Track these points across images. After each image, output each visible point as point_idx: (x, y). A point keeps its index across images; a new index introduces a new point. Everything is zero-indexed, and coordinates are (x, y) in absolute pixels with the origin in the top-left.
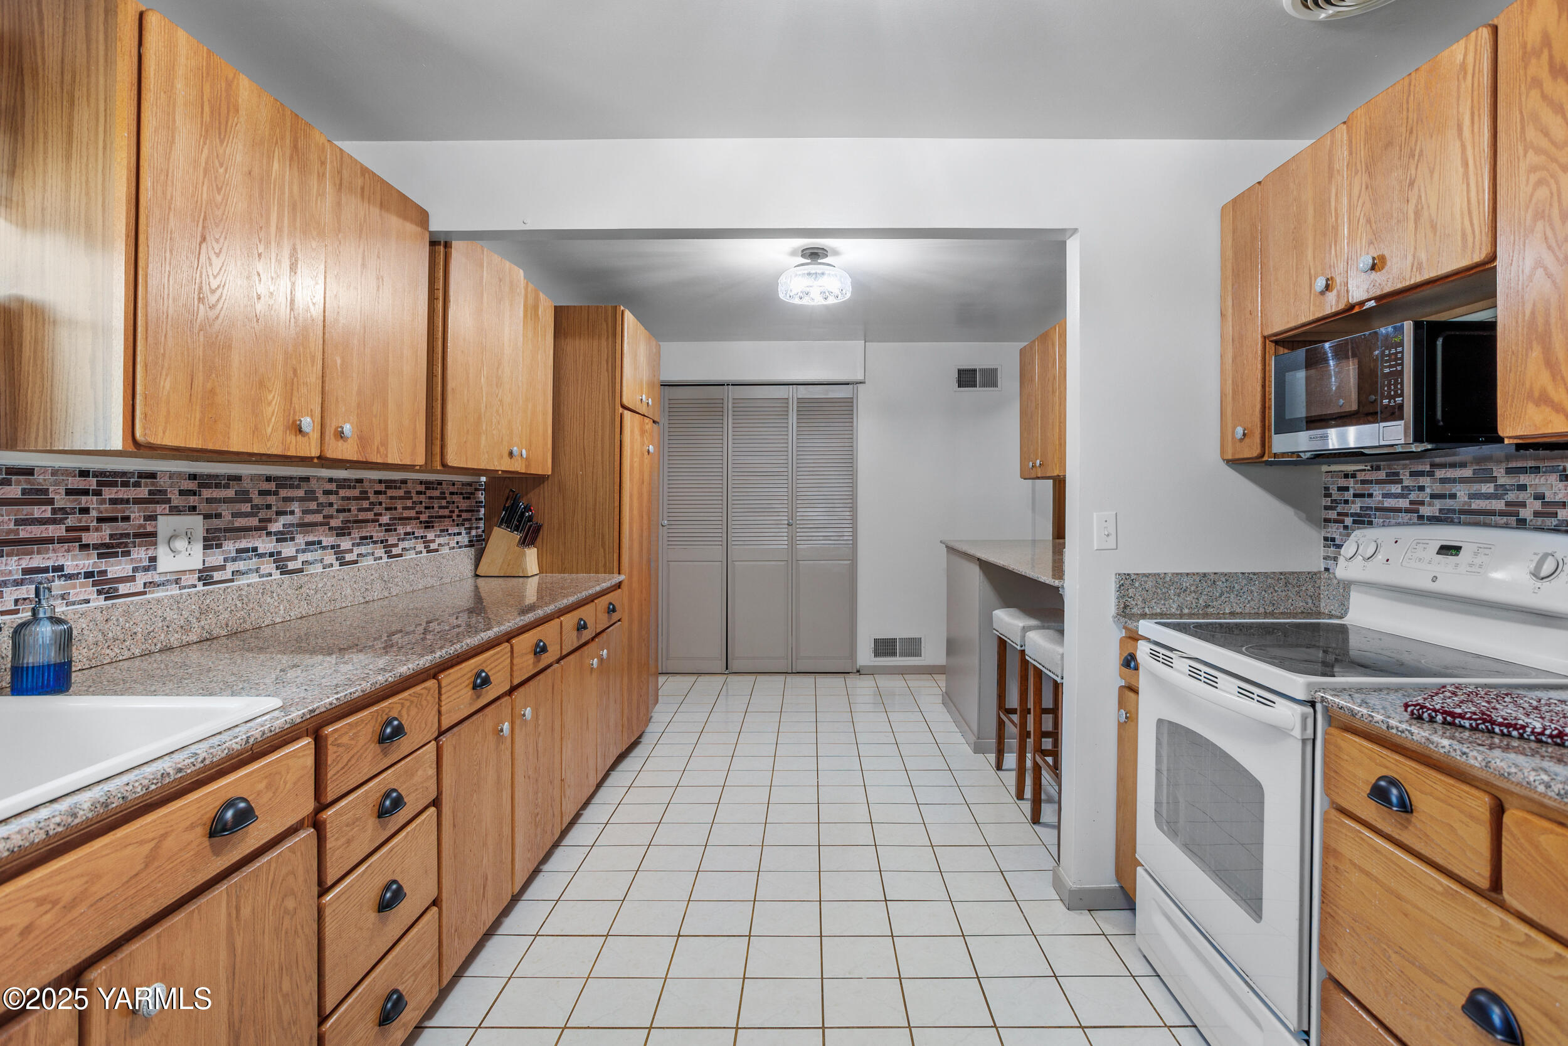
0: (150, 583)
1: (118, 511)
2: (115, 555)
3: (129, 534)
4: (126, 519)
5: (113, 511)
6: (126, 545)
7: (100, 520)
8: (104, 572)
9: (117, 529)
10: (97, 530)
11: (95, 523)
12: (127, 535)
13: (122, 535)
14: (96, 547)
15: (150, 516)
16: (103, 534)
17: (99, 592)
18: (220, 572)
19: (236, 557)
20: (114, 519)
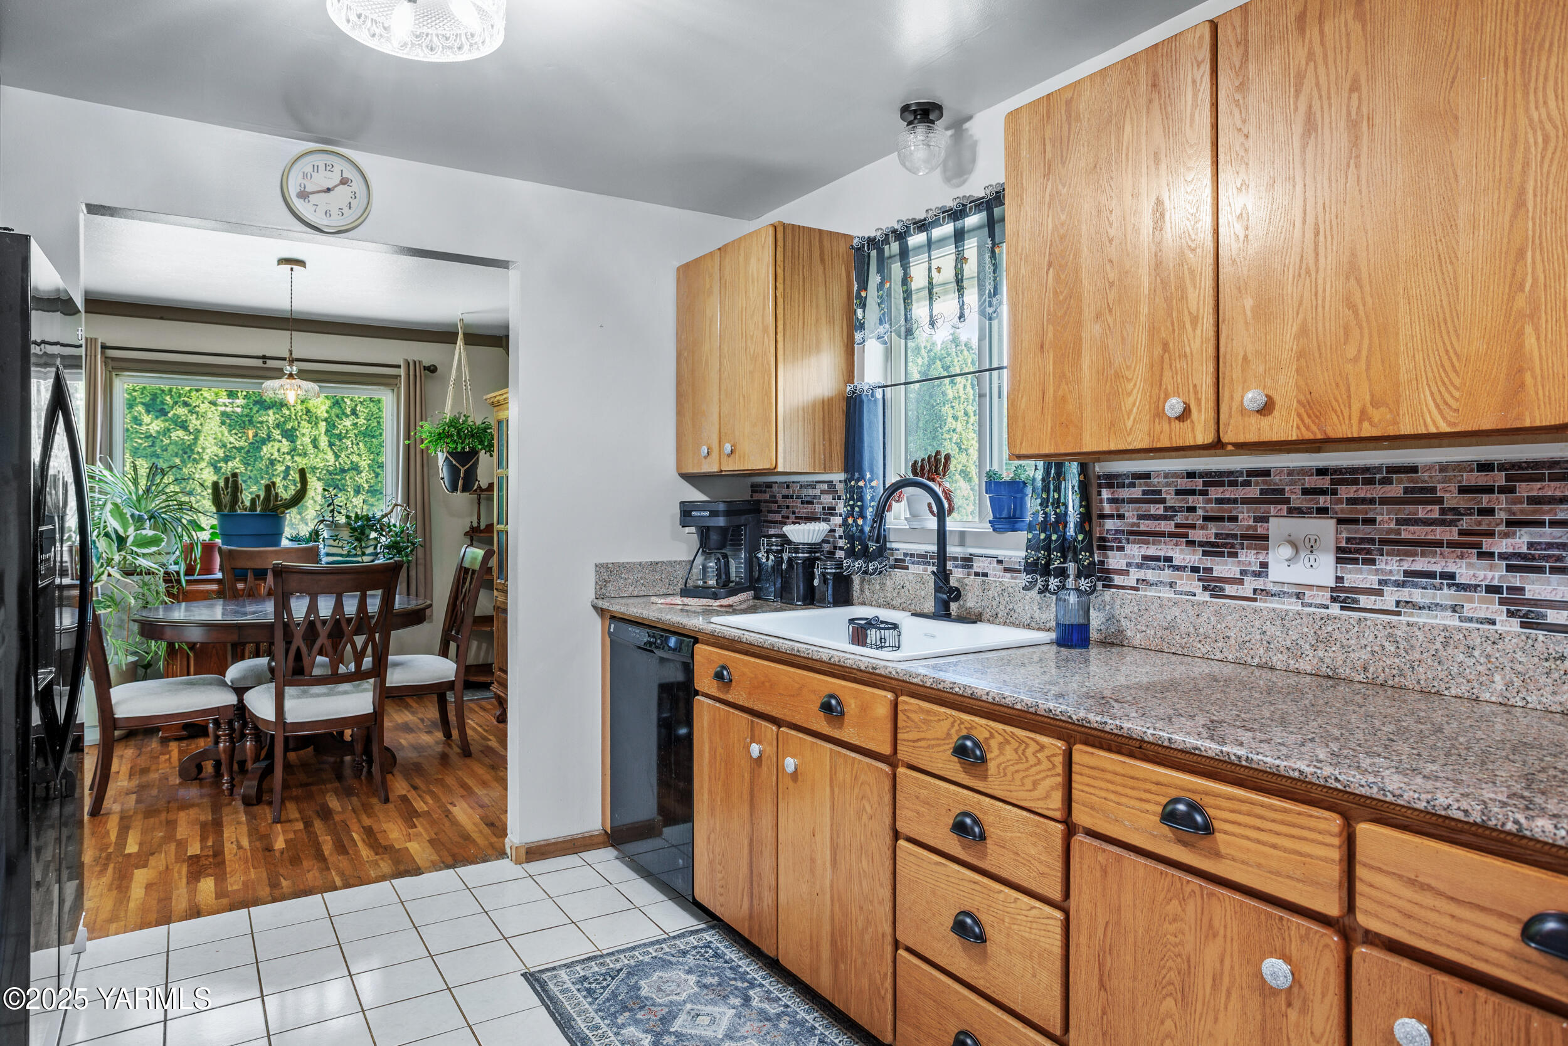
0: (1262, 590)
1: (1225, 511)
2: (1221, 554)
3: (1236, 535)
4: (1234, 519)
5: (1219, 510)
6: (1233, 546)
7: (1206, 519)
8: (1210, 570)
9: (1223, 529)
10: (1202, 528)
11: (1200, 522)
12: (1235, 536)
13: (1228, 536)
14: (1201, 544)
15: (1261, 517)
16: (1209, 533)
17: (1205, 588)
18: (1373, 598)
19: (1404, 581)
20: (1221, 519)
